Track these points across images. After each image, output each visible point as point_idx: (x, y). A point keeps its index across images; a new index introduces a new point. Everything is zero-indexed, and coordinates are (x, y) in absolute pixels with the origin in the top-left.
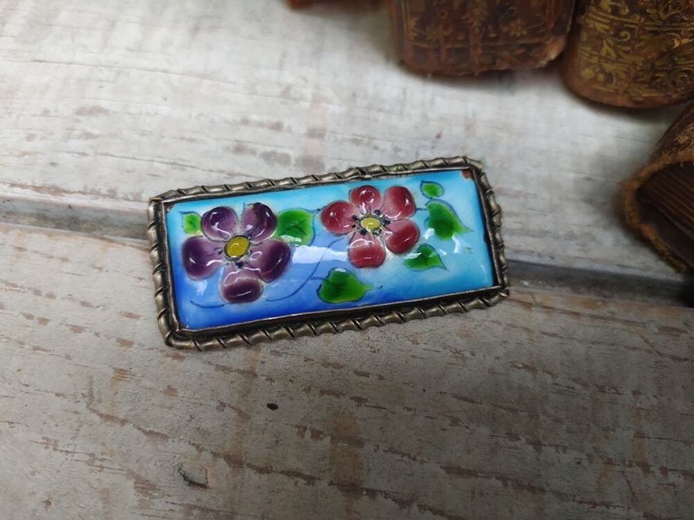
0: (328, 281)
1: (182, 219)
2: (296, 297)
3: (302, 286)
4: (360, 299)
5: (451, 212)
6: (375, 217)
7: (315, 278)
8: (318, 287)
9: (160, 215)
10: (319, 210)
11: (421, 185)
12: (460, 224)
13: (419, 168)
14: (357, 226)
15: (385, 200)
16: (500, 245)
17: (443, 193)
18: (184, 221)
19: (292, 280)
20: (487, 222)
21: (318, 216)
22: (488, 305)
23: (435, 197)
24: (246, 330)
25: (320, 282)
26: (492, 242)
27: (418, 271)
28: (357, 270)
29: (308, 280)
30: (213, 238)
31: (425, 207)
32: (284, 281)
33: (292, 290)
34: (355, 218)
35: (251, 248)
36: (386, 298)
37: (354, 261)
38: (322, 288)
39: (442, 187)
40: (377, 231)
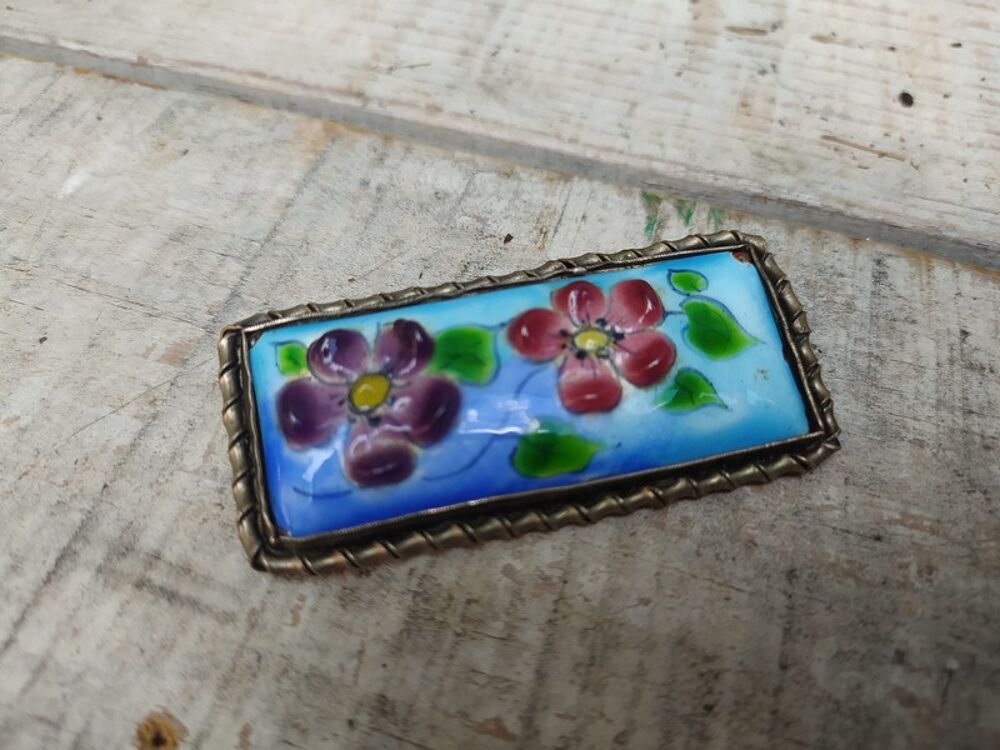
1: (276, 352)
4: (585, 469)
5: (725, 315)
6: (598, 330)
9: (239, 355)
11: (669, 276)
12: (742, 332)
13: (662, 253)
14: (570, 345)
15: (612, 302)
16: (814, 364)
18: (279, 357)
20: (786, 327)
22: (807, 467)
23: (694, 293)
24: (391, 533)
26: (799, 360)
30: (328, 379)
31: (680, 309)
34: (564, 334)
35: (394, 391)
36: (630, 462)
37: (569, 402)
38: (519, 452)
39: (703, 276)
40: (604, 353)
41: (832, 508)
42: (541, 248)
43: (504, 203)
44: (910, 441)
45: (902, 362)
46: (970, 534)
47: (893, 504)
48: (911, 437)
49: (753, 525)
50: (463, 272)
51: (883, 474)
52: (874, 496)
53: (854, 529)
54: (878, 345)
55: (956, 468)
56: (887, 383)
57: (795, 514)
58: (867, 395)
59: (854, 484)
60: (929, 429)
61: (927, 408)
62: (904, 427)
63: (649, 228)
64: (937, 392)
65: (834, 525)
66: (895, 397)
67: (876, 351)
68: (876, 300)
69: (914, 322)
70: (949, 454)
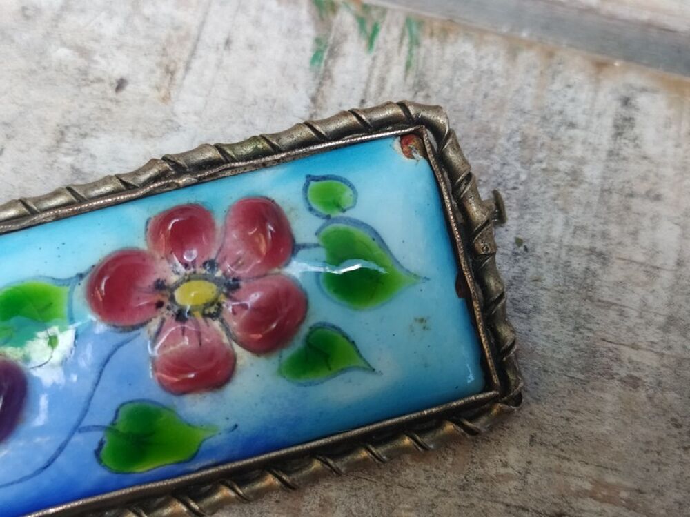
0: (117, 431)
2: (52, 471)
3: (61, 449)
4: (193, 457)
6: (205, 278)
7: (88, 429)
8: (96, 447)
10: (81, 276)
11: (306, 187)
14: (167, 303)
15: (226, 233)
17: (355, 201)
19: (38, 440)
20: (462, 253)
21: (80, 290)
23: (336, 214)
25: (97, 436)
27: (310, 384)
28: (175, 400)
29: (71, 435)
31: (315, 240)
32: (21, 444)
33: (40, 460)
34: (160, 286)
36: (252, 446)
38: (105, 446)
39: (352, 187)
40: (212, 310)
41: (508, 477)
42: (165, 99)
43: (118, 22)
44: (622, 380)
45: (631, 261)
46: (676, 507)
47: (585, 470)
48: (623, 373)
49: (407, 506)
50: (58, 142)
51: (579, 428)
52: (564, 458)
53: (531, 504)
54: (605, 235)
55: (674, 415)
56: (606, 294)
57: (463, 488)
58: (578, 314)
59: (541, 444)
60: (648, 359)
61: (652, 329)
62: (617, 360)
63: (316, 57)
64: (670, 304)
65: (508, 500)
66: (613, 315)
67: (599, 245)
68: (613, 165)
69: (658, 198)
70: (671, 396)
